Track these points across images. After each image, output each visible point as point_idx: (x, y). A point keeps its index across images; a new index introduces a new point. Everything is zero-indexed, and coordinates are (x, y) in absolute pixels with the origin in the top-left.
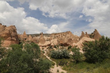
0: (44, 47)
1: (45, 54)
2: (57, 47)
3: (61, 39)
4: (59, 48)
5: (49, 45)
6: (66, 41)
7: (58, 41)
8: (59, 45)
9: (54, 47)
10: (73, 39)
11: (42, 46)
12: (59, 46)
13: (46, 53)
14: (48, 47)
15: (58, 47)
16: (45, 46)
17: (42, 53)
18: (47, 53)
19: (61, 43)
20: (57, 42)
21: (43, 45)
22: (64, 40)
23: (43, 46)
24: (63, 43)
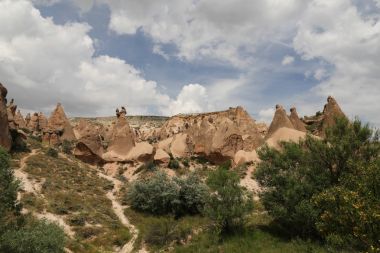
0: (126, 166)
1: (110, 195)
2: (181, 165)
3: (201, 137)
4: (192, 169)
5: (147, 158)
6: (216, 144)
7: (187, 142)
8: (193, 158)
9: (169, 167)
10: (244, 137)
11: (119, 162)
12: (190, 164)
13: (117, 189)
14: (141, 164)
15: (186, 165)
16: (131, 163)
17: (100, 188)
18: (123, 189)
19: (200, 149)
20: (183, 147)
21: (123, 158)
22: (210, 139)
23: (124, 163)
24: (208, 153)
